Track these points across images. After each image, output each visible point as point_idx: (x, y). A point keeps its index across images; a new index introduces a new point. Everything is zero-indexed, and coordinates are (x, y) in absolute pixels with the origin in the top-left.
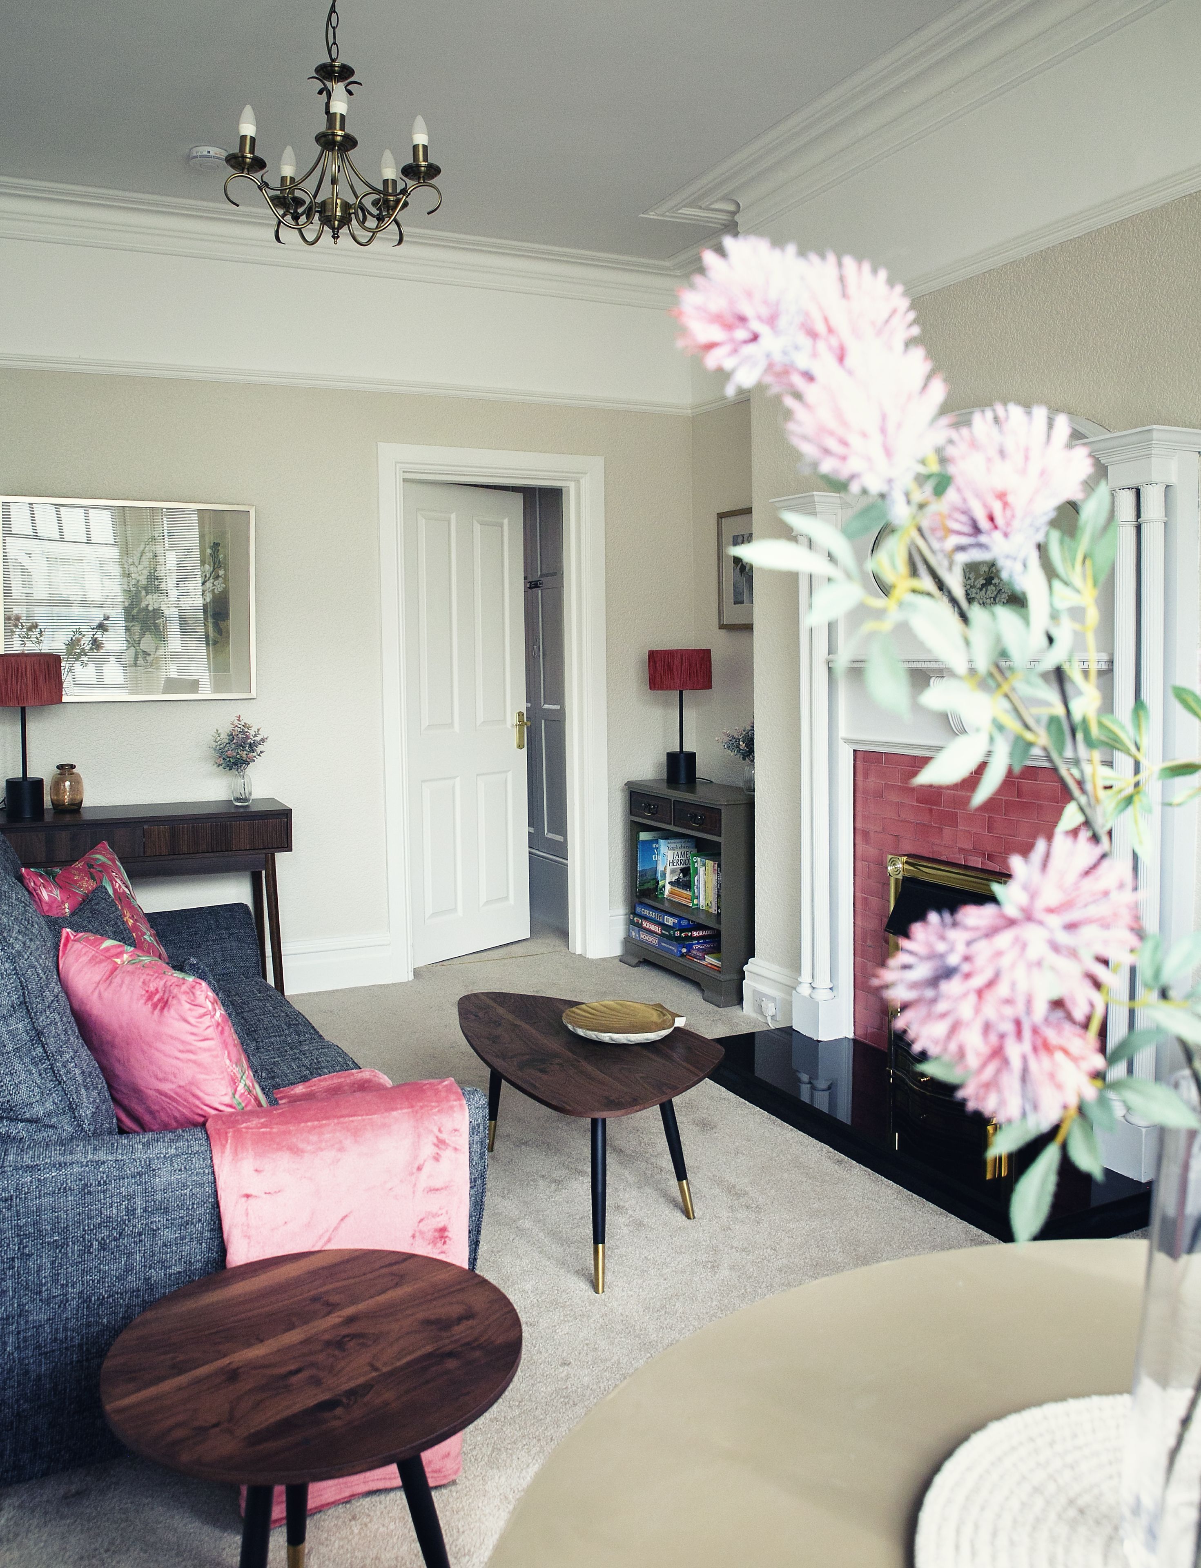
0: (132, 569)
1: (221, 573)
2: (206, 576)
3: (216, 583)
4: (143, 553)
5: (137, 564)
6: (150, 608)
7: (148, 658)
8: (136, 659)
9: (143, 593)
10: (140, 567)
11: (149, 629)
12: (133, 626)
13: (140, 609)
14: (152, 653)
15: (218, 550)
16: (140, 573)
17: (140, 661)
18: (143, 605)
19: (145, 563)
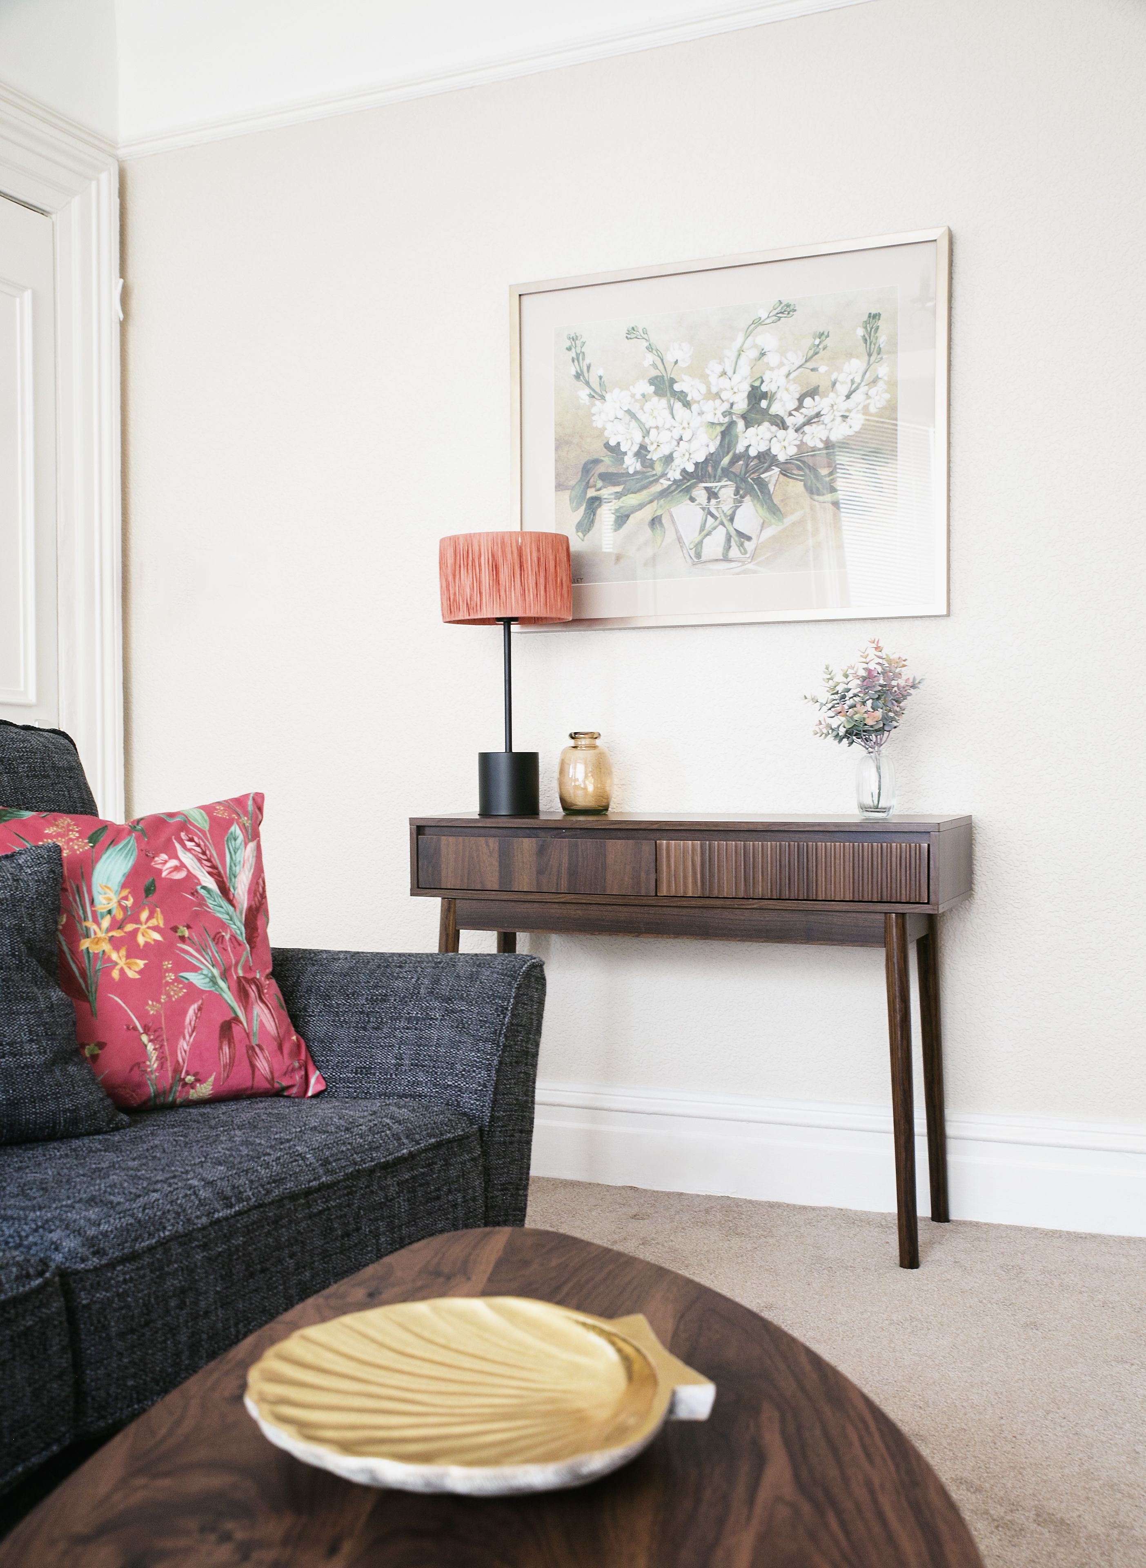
0: (724, 383)
1: (882, 370)
2: (853, 381)
3: (872, 392)
4: (741, 351)
5: (730, 372)
6: (753, 452)
7: (749, 546)
8: (728, 547)
9: (741, 424)
10: (736, 378)
11: (750, 491)
12: (722, 487)
13: (735, 455)
14: (754, 537)
15: (878, 328)
16: (735, 390)
17: (734, 552)
18: (740, 448)
19: (744, 368)
